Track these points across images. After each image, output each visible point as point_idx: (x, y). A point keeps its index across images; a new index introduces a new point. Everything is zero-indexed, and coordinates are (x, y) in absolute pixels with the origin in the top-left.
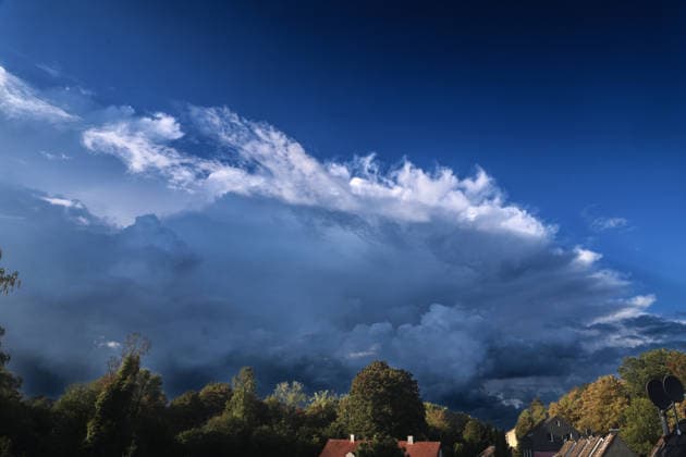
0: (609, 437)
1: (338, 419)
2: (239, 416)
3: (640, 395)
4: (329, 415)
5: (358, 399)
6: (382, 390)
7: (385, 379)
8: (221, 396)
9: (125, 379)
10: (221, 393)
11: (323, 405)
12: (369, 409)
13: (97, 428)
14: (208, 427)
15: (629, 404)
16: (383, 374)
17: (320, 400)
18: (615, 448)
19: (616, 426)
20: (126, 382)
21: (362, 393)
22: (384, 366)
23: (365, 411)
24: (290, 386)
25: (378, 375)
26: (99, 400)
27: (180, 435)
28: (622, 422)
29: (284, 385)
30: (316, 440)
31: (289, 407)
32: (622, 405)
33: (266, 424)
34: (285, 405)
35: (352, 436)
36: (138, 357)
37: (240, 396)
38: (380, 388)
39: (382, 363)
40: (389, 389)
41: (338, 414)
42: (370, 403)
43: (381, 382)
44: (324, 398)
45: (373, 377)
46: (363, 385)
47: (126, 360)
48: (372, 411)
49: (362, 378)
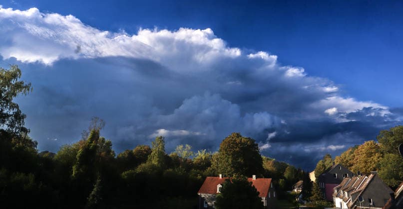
0: (371, 176)
1: (212, 166)
2: (156, 163)
3: (389, 152)
4: (207, 163)
5: (223, 154)
6: (238, 149)
7: (239, 143)
8: (145, 152)
9: (91, 142)
10: (145, 151)
11: (203, 158)
12: (230, 160)
13: (78, 169)
14: (139, 169)
15: (382, 157)
16: (238, 140)
17: (201, 155)
18: (374, 182)
19: (375, 169)
20: (93, 144)
21: (226, 150)
22: (238, 136)
23: (227, 162)
24: (184, 147)
25: (235, 140)
26: (79, 154)
27: (123, 174)
28: (378, 167)
29: (181, 147)
30: (199, 177)
31: (184, 159)
32: (379, 157)
33: (171, 168)
34: (181, 158)
35: (220, 175)
36: (98, 131)
37: (156, 153)
38: (236, 148)
39: (237, 134)
40: (241, 149)
41: (212, 163)
42: (230, 156)
43: (237, 144)
44: (203, 154)
45: (232, 142)
46: (226, 146)
47: (91, 132)
48: (232, 161)
49: (226, 142)
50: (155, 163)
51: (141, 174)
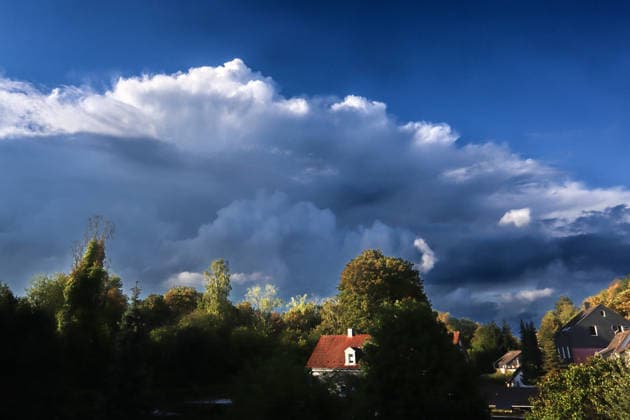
1: (323, 323)
2: (215, 313)
4: (312, 320)
5: (349, 292)
6: (379, 281)
7: (381, 269)
9: (91, 265)
10: (186, 296)
11: (303, 311)
12: (364, 305)
14: (184, 322)
16: (378, 263)
17: (298, 305)
20: (93, 268)
21: (355, 284)
22: (377, 256)
23: (359, 307)
24: (263, 290)
25: (372, 264)
26: (67, 288)
27: (153, 332)
29: (256, 290)
30: (302, 342)
31: (264, 313)
34: (258, 311)
35: (350, 331)
36: (102, 242)
37: (214, 292)
38: (375, 278)
39: (375, 252)
40: (386, 280)
41: (323, 316)
42: (364, 297)
43: (377, 271)
44: (302, 303)
45: (367, 266)
46: (355, 277)
47: (90, 245)
48: (368, 306)
49: (354, 268)
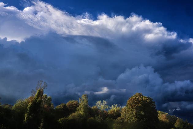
1: (121, 116)
4: (118, 114)
5: (130, 108)
6: (140, 105)
7: (141, 101)
8: (75, 105)
9: (38, 98)
10: (75, 104)
11: (115, 110)
12: (134, 113)
13: (28, 116)
14: (70, 117)
16: (140, 99)
20: (38, 99)
21: (131, 105)
22: (141, 95)
23: (132, 113)
24: (102, 102)
25: (138, 98)
26: (29, 106)
27: (60, 120)
29: (100, 102)
31: (102, 111)
33: (92, 117)
34: (100, 110)
36: (43, 90)
37: (82, 106)
38: (139, 104)
39: (140, 94)
40: (143, 105)
41: (121, 114)
42: (135, 110)
43: (139, 102)
44: (115, 107)
45: (136, 99)
46: (132, 103)
47: (38, 91)
48: (136, 113)
49: (131, 100)
50: (82, 113)
51: (71, 120)
